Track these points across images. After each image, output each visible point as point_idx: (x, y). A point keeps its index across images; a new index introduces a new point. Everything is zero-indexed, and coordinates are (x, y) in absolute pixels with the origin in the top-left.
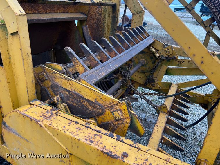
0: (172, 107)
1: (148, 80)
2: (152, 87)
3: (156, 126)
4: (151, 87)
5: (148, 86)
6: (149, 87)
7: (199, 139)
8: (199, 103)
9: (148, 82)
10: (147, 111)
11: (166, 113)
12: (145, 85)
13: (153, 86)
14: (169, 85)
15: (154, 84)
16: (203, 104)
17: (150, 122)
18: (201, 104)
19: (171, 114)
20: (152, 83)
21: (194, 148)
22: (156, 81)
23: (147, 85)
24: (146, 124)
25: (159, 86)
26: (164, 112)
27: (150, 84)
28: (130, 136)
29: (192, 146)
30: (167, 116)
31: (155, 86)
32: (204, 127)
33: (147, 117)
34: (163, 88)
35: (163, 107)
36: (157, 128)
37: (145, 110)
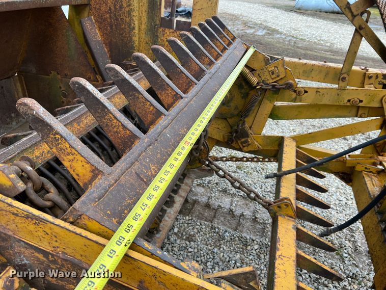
1: (234, 135)
2: (244, 147)
4: (242, 147)
5: (234, 145)
6: (238, 147)
9: (235, 137)
10: (231, 192)
11: (292, 218)
12: (228, 144)
13: (244, 145)
14: (277, 140)
15: (246, 142)
16: (342, 173)
17: (241, 216)
18: (338, 173)
19: (301, 215)
20: (243, 140)
21: (332, 264)
22: (251, 134)
23: (232, 142)
24: (234, 222)
25: (257, 144)
26: (288, 216)
27: (239, 142)
28: (208, 254)
31: (249, 145)
33: (234, 205)
34: (265, 148)
35: (285, 205)
36: (282, 262)
37: (228, 191)
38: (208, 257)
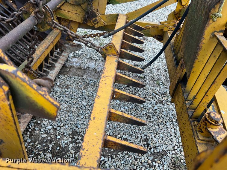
0: (123, 45)
1: (87, 16)
2: (95, 24)
3: (103, 77)
4: (94, 25)
5: (89, 24)
6: (91, 26)
7: (157, 78)
8: (153, 35)
9: (88, 17)
10: (95, 59)
11: (116, 56)
12: (84, 24)
13: (95, 23)
14: (115, 17)
15: (96, 20)
16: (158, 36)
17: (101, 71)
18: (155, 36)
19: (122, 55)
20: (94, 19)
21: (153, 89)
22: (99, 15)
23: (87, 22)
24: (97, 75)
25: (102, 21)
26: (113, 55)
27: (91, 21)
29: (151, 87)
30: (116, 59)
31: (98, 22)
32: (160, 63)
33: (97, 65)
34: (109, 24)
36: (105, 79)
37: (93, 58)
38: (79, 95)
